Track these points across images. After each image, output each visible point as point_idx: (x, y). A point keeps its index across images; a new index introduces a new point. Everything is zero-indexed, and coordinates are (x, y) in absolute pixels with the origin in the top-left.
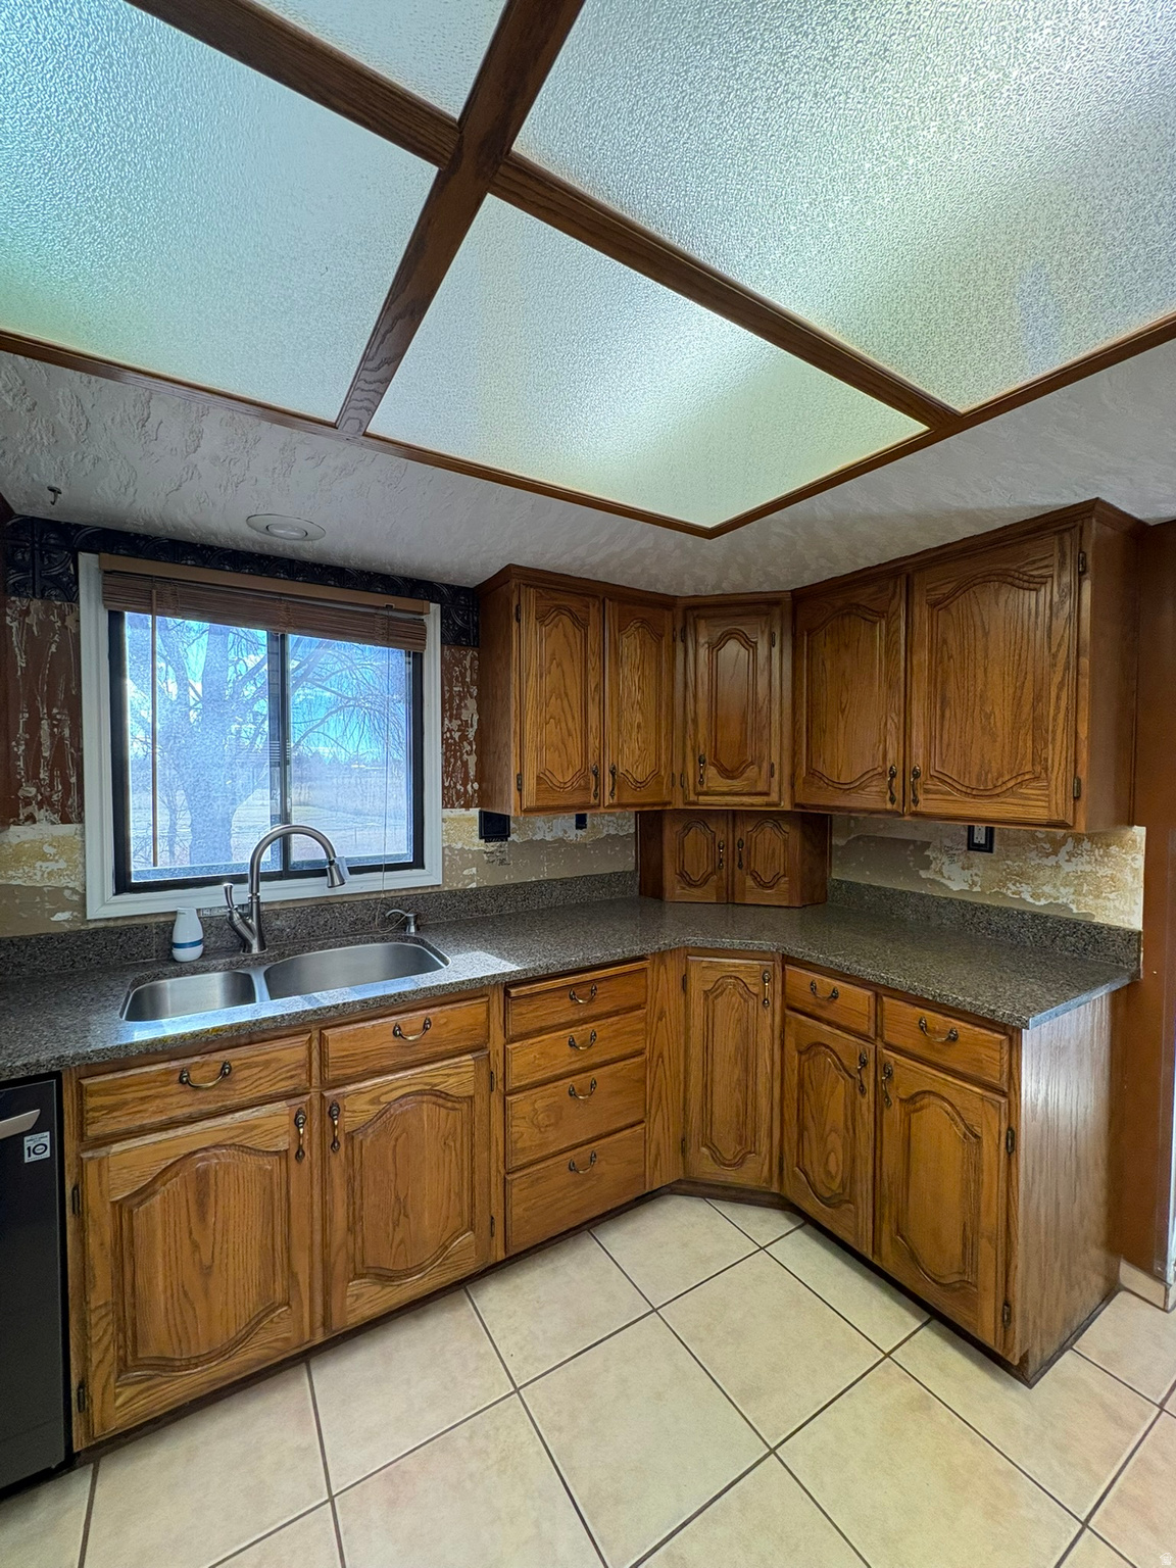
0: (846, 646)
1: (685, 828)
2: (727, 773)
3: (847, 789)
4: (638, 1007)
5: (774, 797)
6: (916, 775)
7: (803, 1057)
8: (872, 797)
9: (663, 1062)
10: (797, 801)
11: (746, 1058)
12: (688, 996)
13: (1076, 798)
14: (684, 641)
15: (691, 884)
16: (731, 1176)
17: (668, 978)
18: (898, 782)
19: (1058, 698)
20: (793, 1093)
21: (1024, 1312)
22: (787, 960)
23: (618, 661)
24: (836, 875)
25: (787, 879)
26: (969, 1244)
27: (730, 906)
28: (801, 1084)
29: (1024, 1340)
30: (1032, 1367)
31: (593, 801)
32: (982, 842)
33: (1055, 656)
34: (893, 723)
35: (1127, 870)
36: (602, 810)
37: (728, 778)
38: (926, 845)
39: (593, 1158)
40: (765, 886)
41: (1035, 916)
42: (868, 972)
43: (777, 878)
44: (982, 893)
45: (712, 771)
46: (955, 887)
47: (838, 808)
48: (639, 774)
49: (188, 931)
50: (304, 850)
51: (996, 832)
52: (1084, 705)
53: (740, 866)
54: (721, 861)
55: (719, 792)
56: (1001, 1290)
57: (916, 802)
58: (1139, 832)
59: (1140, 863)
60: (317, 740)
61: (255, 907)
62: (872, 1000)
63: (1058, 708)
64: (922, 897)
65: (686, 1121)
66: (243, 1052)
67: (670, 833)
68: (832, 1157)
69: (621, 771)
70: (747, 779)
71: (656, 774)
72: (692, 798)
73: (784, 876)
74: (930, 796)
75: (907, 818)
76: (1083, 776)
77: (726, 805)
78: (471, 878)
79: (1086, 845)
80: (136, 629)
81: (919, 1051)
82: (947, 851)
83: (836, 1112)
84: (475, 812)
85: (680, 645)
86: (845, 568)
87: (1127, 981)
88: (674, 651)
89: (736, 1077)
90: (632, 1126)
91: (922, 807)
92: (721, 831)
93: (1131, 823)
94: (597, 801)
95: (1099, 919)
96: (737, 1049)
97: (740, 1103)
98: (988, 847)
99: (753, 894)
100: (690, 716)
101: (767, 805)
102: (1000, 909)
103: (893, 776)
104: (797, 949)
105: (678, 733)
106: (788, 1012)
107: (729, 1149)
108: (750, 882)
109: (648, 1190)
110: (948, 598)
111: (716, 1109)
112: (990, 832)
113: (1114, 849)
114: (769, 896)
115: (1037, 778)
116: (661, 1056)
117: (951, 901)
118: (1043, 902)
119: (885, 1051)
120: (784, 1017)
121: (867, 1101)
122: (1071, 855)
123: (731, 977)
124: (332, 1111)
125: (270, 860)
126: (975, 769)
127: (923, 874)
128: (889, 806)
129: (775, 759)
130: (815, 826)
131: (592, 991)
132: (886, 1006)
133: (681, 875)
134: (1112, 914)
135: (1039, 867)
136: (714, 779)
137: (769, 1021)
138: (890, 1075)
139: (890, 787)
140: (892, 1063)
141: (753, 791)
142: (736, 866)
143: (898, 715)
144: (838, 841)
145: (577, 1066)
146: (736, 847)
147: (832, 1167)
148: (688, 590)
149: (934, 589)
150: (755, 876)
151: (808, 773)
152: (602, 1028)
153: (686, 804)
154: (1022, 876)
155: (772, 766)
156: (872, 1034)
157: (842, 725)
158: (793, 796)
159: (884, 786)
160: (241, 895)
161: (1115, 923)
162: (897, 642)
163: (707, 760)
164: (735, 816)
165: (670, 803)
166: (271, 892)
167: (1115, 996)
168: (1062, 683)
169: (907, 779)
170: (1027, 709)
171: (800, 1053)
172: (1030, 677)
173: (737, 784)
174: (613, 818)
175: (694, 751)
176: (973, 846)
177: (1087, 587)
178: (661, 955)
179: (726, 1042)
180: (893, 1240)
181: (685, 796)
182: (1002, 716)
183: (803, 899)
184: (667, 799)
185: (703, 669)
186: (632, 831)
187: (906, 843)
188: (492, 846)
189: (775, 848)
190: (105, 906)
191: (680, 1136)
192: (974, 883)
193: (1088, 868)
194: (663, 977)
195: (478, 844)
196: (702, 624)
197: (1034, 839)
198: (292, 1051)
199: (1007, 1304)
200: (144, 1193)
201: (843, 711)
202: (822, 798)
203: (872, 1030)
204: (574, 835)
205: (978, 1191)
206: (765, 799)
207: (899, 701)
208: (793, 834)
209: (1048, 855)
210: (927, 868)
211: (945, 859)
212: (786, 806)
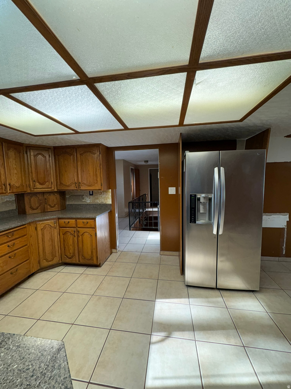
0: (66, 159)
1: (31, 197)
2: (41, 184)
3: (69, 186)
4: (25, 235)
5: (53, 189)
6: (80, 183)
7: (64, 235)
8: (73, 187)
9: (32, 246)
10: (58, 189)
11: (52, 240)
12: (37, 231)
13: (102, 186)
14: (27, 153)
15: (33, 209)
16: (51, 263)
17: (32, 228)
18: (77, 184)
19: (98, 172)
20: (62, 243)
21: (99, 257)
22: (59, 219)
23: (8, 158)
24: (67, 203)
25: (57, 205)
26: (92, 252)
27: (44, 212)
28: (64, 241)
29: (100, 261)
30: (101, 265)
31: (4, 192)
32: (91, 194)
33: (98, 165)
34: (75, 174)
35: (109, 196)
36: (7, 194)
37: (41, 185)
38: (83, 195)
39: (17, 270)
40: (52, 207)
41: (99, 204)
42: (74, 216)
43: (55, 205)
44: (92, 202)
45: (37, 184)
46: (88, 202)
47: (67, 190)
48: (17, 185)
51: (93, 192)
52: (102, 173)
53: (46, 204)
54: (41, 203)
55: (39, 188)
56: (96, 256)
57: (80, 188)
58: (110, 190)
59: (111, 194)
62: (75, 221)
63: (98, 173)
64: (83, 204)
65: (39, 256)
67: (26, 199)
68: (71, 250)
69: (12, 184)
70: (46, 185)
71: (22, 185)
72: (33, 190)
73: (56, 204)
74: (83, 187)
75: (79, 191)
76: (102, 182)
77: (42, 191)
79: (105, 193)
81: (83, 226)
82: (87, 196)
83: (71, 242)
85: (25, 155)
86: (64, 145)
87: (110, 211)
88: (24, 155)
89: (50, 244)
90: (26, 261)
91: (81, 189)
92: (40, 197)
93: (109, 189)
94: (5, 192)
95: (107, 203)
96: (50, 238)
97: (52, 249)
98: (92, 195)
99: (49, 209)
100: (30, 171)
101: (51, 190)
102: (94, 204)
103: (76, 183)
104: (61, 216)
105: (27, 175)
106: (60, 228)
107: (50, 258)
108: (49, 207)
109: (31, 273)
110: (83, 153)
111: (46, 251)
112: (92, 192)
113: (108, 193)
114: (53, 209)
115: (97, 183)
116: (32, 245)
117: (88, 204)
118: (100, 202)
119: (78, 229)
120: (59, 229)
121: (76, 238)
122: (103, 194)
123: (47, 225)
126: (89, 182)
127: (83, 200)
128: (76, 189)
129: (53, 181)
130: (62, 194)
131: (13, 234)
132: (77, 221)
133: (30, 207)
134: (108, 202)
135: (100, 197)
136: (38, 186)
137: (56, 231)
138: (79, 232)
139: (76, 185)
140: (79, 230)
141: (48, 187)
142: (45, 204)
143: (76, 173)
144: (67, 197)
145: (10, 251)
146: (45, 200)
147: (71, 252)
148: (27, 143)
149: (80, 152)
150: (50, 205)
151: (60, 183)
152: (16, 241)
153: (31, 191)
154: (97, 198)
155: (52, 182)
156: (76, 227)
157: (66, 174)
158: (57, 188)
159: (75, 185)
161: (109, 203)
162: (75, 160)
163: (36, 181)
164: (43, 193)
165: (26, 191)
167: (109, 212)
168: (99, 169)
169: (78, 184)
170: (95, 173)
171: (63, 235)
172: (95, 168)
173: (44, 186)
174: (8, 196)
175: (32, 179)
176: (90, 195)
177: (101, 155)
178: (29, 224)
179: (47, 237)
180: (82, 258)
181: (30, 189)
182: (92, 174)
183: (61, 209)
184: (26, 190)
185: (33, 161)
186: (14, 199)
187: (80, 195)
189: (54, 199)
191: (38, 260)
192: (91, 201)
193: (105, 196)
194: (30, 228)
196: (31, 151)
197: (99, 193)
199: (97, 257)
201: (66, 172)
202: (63, 188)
203: (76, 226)
205: (92, 244)
207: (76, 170)
208: (58, 196)
209: (100, 195)
210: (84, 199)
211: (86, 197)
212: (56, 190)
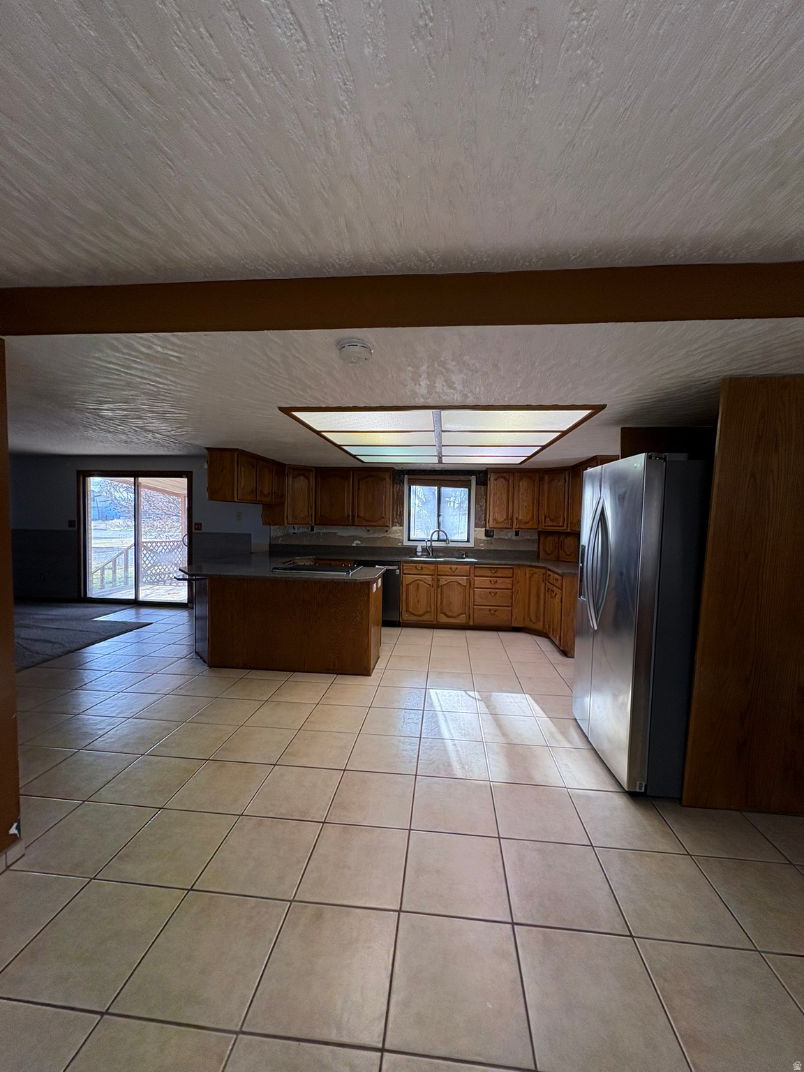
2: (552, 521)
4: (510, 577)
5: (565, 528)
11: (538, 595)
12: (526, 578)
15: (548, 554)
17: (521, 572)
22: (547, 569)
23: (519, 489)
27: (558, 561)
39: (496, 611)
40: (568, 555)
45: (548, 520)
48: (526, 520)
49: (419, 549)
50: (443, 537)
53: (561, 549)
54: (556, 547)
55: (551, 526)
60: (447, 510)
61: (431, 546)
66: (425, 565)
67: (542, 538)
69: (519, 519)
70: (557, 522)
71: (532, 520)
72: (546, 527)
77: (553, 530)
78: (482, 547)
80: (413, 487)
84: (484, 529)
88: (539, 484)
89: (536, 600)
90: (507, 606)
92: (556, 538)
94: (511, 527)
96: (536, 592)
97: (537, 607)
99: (564, 557)
107: (533, 619)
108: (564, 554)
109: (513, 626)
111: (531, 608)
114: (569, 559)
116: (518, 592)
120: (547, 584)
123: (535, 573)
124: (438, 580)
125: (435, 537)
129: (566, 516)
131: (496, 570)
133: (545, 551)
136: (549, 522)
137: (544, 585)
145: (492, 587)
146: (560, 543)
150: (565, 552)
152: (499, 580)
153: (542, 529)
155: (565, 518)
158: (570, 527)
160: (429, 544)
163: (547, 516)
164: (559, 533)
165: (537, 529)
166: (434, 544)
173: (555, 524)
175: (544, 513)
179: (534, 590)
181: (542, 527)
184: (536, 527)
186: (536, 538)
188: (488, 539)
189: (571, 543)
190: (406, 543)
195: (484, 538)
198: (432, 567)
200: (410, 584)
204: (514, 538)
206: (561, 528)
208: (576, 540)
212: (569, 530)
